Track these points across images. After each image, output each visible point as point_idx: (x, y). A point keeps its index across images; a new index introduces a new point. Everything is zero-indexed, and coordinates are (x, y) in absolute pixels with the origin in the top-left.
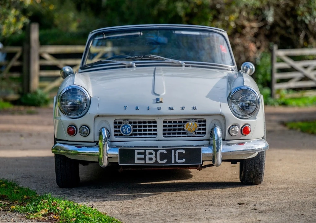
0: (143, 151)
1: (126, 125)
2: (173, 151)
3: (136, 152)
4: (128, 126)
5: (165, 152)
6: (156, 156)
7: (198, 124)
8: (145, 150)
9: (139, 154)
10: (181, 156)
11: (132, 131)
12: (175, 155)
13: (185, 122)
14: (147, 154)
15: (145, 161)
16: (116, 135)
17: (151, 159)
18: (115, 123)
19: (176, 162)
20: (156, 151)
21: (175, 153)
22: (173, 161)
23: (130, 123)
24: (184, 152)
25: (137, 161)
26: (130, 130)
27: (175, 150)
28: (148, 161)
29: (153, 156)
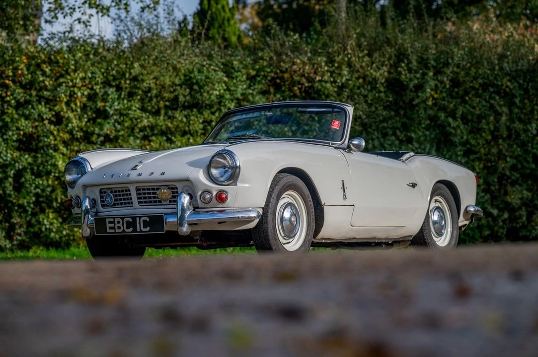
0: (112, 220)
1: (108, 194)
2: (138, 219)
3: (108, 220)
4: (110, 196)
5: (131, 220)
6: (123, 224)
7: (170, 191)
8: (114, 218)
9: (110, 222)
10: (146, 224)
11: (113, 201)
12: (140, 223)
13: (158, 189)
14: (116, 222)
15: (115, 231)
16: (103, 206)
17: (119, 228)
18: (101, 192)
19: (141, 231)
20: (123, 219)
21: (140, 221)
22: (138, 230)
23: (112, 192)
24: (148, 219)
25: (109, 231)
26: (111, 199)
27: (140, 217)
28: (117, 230)
29: (120, 225)
